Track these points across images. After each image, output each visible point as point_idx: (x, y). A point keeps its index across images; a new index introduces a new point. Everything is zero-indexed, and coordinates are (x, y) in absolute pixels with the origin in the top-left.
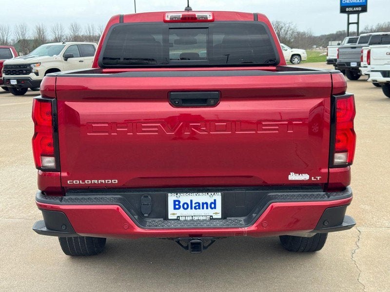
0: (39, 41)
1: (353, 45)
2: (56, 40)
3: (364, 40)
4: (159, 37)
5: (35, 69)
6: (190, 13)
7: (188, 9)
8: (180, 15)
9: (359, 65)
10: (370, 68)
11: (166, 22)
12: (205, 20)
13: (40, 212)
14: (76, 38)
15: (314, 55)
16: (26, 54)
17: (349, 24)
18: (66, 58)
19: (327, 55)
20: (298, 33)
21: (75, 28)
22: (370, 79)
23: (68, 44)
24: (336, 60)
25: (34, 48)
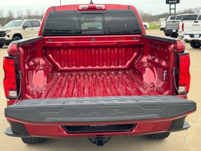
0: (10, 19)
1: (173, 21)
2: (19, 18)
3: (179, 18)
4: (75, 19)
5: (7, 34)
6: (93, 5)
7: (91, 3)
8: (87, 6)
9: (177, 31)
10: (183, 33)
11: (79, 10)
12: (101, 9)
13: (9, 123)
14: (29, 17)
15: (153, 25)
16: (3, 26)
17: (170, 9)
18: (24, 28)
19: (160, 25)
20: (144, 14)
21: (28, 11)
22: (184, 39)
23: (25, 20)
24: (165, 28)
25: (8, 22)
